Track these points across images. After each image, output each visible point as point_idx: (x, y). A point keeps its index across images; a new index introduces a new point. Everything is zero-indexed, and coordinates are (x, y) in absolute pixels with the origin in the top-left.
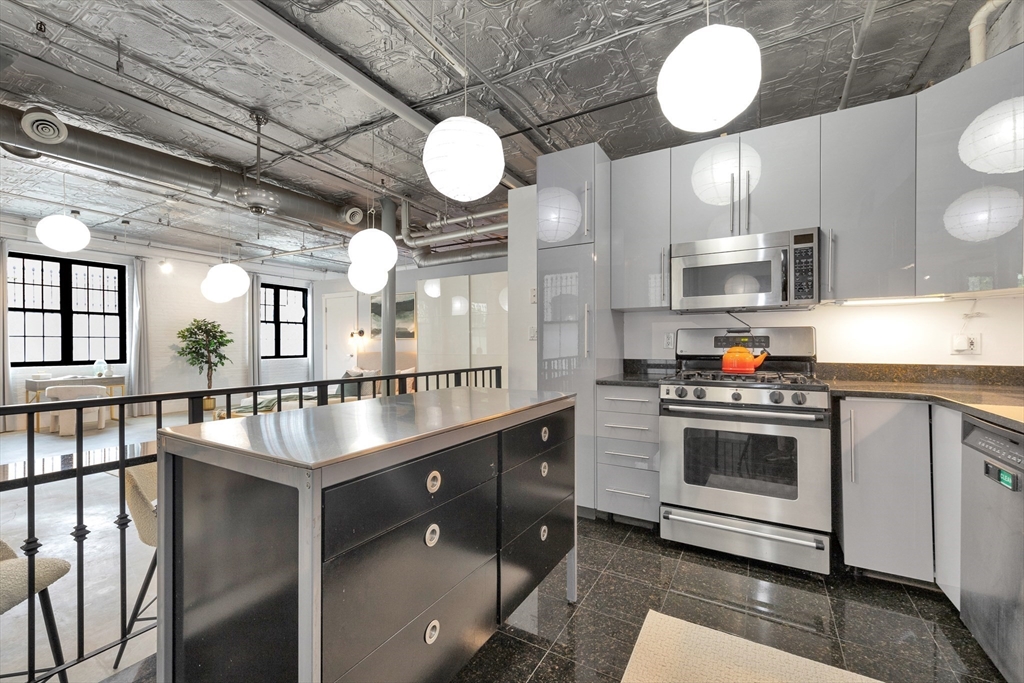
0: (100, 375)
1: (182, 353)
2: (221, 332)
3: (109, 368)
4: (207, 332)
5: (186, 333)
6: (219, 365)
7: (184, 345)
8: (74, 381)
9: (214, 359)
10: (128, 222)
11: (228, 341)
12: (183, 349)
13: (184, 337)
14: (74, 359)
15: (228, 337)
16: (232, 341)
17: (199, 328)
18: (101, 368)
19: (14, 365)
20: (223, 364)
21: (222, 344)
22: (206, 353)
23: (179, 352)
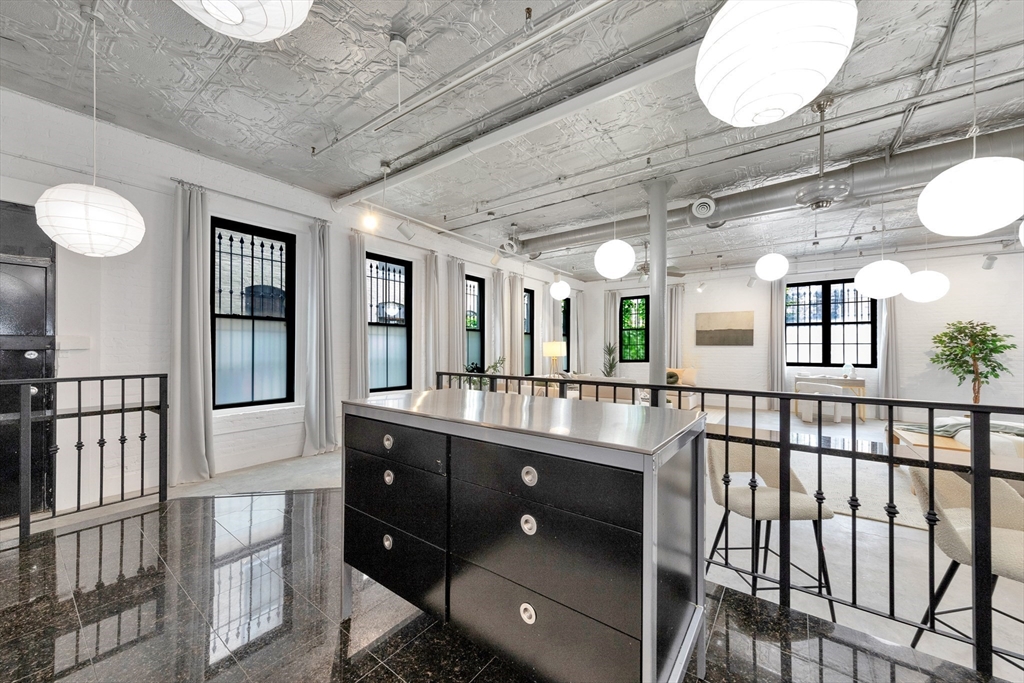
0: (846, 377)
1: (936, 359)
2: (994, 335)
3: (854, 372)
4: (973, 337)
5: (944, 338)
6: (991, 377)
7: (939, 351)
8: (824, 380)
9: (982, 368)
10: (860, 238)
11: (1005, 347)
12: (937, 356)
13: (941, 342)
14: (832, 362)
15: (1008, 342)
16: (1014, 346)
17: (961, 331)
18: (848, 371)
19: (789, 364)
20: (997, 376)
21: (995, 350)
22: (971, 361)
23: (932, 359)
